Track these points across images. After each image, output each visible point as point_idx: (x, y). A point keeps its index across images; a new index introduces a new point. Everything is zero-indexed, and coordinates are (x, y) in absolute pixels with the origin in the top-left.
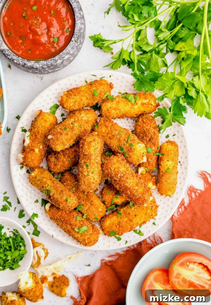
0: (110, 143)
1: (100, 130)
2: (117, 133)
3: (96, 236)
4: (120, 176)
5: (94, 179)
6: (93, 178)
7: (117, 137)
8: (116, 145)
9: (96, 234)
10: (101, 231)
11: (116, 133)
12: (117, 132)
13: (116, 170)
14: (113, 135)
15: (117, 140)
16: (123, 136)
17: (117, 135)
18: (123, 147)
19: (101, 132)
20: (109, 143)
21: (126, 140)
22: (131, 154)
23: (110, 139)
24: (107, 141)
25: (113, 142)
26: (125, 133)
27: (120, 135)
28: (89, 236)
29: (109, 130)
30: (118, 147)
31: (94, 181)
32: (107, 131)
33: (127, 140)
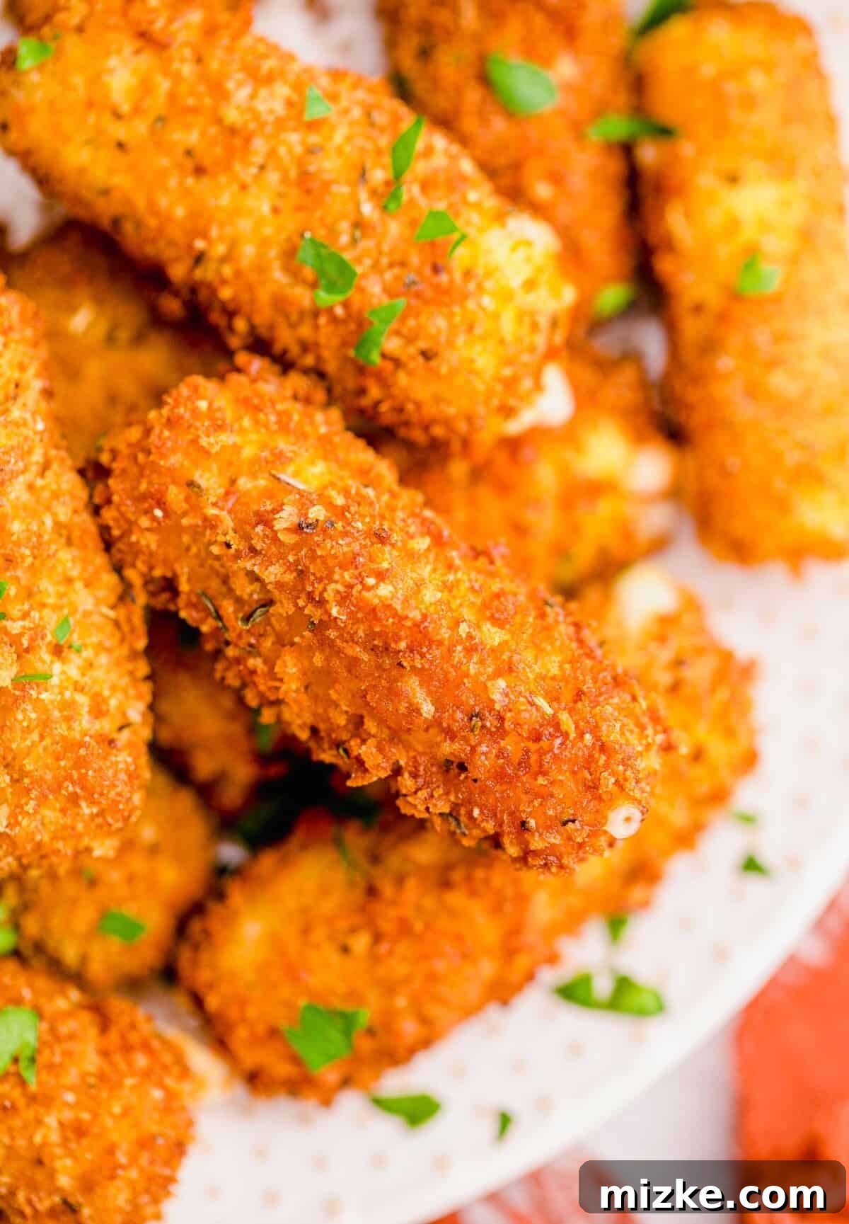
0: (194, 215)
1: (78, 80)
2: (279, 108)
3: (157, 1094)
4: (299, 528)
5: (98, 710)
6: (83, 700)
7: (272, 153)
8: (268, 231)
9: (146, 1075)
10: (202, 1060)
11: (261, 106)
12: (273, 102)
13: (244, 483)
14: (232, 131)
15: (273, 177)
16: (339, 137)
17: (280, 124)
18: (347, 256)
19: (90, 105)
20: (180, 212)
21: (378, 176)
22: (441, 323)
23: (199, 171)
24: (163, 202)
25: (225, 200)
26: (357, 113)
27: (314, 126)
28: (77, 1106)
29: (177, 78)
30: (290, 253)
31: (106, 726)
32: (164, 85)
33: (393, 184)
